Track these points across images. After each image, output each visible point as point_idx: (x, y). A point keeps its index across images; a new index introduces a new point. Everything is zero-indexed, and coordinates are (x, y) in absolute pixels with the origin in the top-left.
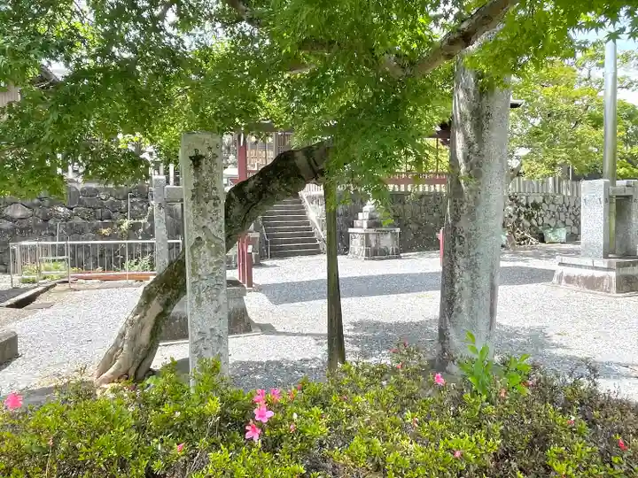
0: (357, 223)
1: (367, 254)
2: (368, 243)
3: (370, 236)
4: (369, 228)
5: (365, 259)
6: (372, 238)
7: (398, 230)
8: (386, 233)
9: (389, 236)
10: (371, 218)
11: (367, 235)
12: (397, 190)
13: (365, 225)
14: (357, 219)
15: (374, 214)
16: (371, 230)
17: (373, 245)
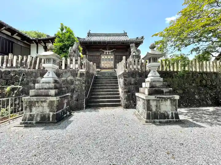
0: (141, 89)
1: (148, 117)
2: (149, 108)
3: (151, 102)
4: (150, 94)
5: (147, 122)
6: (153, 104)
7: (177, 97)
8: (166, 99)
9: (168, 102)
10: (152, 87)
11: (148, 101)
12: (168, 70)
13: (147, 92)
14: (142, 87)
15: (154, 83)
16: (153, 97)
17: (154, 109)
